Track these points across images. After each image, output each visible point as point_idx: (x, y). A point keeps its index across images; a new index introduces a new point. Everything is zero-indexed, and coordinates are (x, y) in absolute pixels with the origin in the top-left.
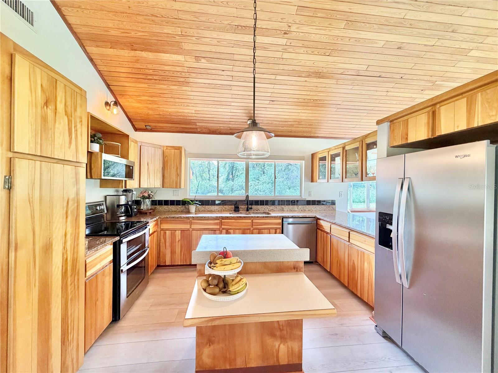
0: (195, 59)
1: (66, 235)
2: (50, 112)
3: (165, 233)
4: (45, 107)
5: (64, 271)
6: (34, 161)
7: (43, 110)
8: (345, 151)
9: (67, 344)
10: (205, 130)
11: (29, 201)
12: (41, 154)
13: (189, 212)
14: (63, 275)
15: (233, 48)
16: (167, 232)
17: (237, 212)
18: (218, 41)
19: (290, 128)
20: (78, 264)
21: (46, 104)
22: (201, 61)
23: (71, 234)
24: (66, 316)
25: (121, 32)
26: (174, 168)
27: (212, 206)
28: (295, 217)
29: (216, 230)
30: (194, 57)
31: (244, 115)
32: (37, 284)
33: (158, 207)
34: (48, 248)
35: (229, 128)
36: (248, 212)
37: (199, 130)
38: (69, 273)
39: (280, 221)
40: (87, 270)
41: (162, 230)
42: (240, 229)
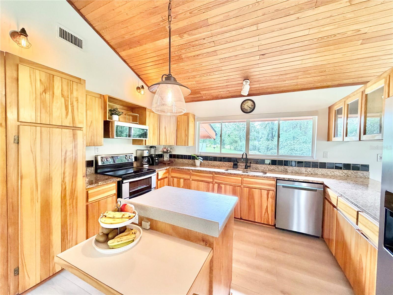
0: (180, 37)
1: (64, 173)
2: (48, 96)
3: (174, 179)
4: (44, 94)
5: (63, 195)
6: (35, 127)
7: (42, 96)
8: (364, 96)
9: (67, 242)
10: (209, 97)
11: (32, 151)
12: (40, 122)
13: (195, 165)
14: (62, 198)
15: (204, 13)
16: (175, 179)
17: (235, 169)
18: (190, 13)
19: (295, 81)
20: (76, 192)
21: (45, 91)
22: (184, 37)
23: (70, 173)
24: (65, 224)
25: (130, 35)
26: (183, 130)
27: (214, 162)
28: (292, 180)
29: (209, 183)
30: (178, 35)
31: (237, 76)
32: (39, 200)
33: (176, 159)
34: (48, 181)
35: (228, 92)
36: (245, 170)
37: (204, 98)
38: (68, 197)
39: (274, 182)
40: (89, 197)
41: (172, 177)
42: (231, 185)
